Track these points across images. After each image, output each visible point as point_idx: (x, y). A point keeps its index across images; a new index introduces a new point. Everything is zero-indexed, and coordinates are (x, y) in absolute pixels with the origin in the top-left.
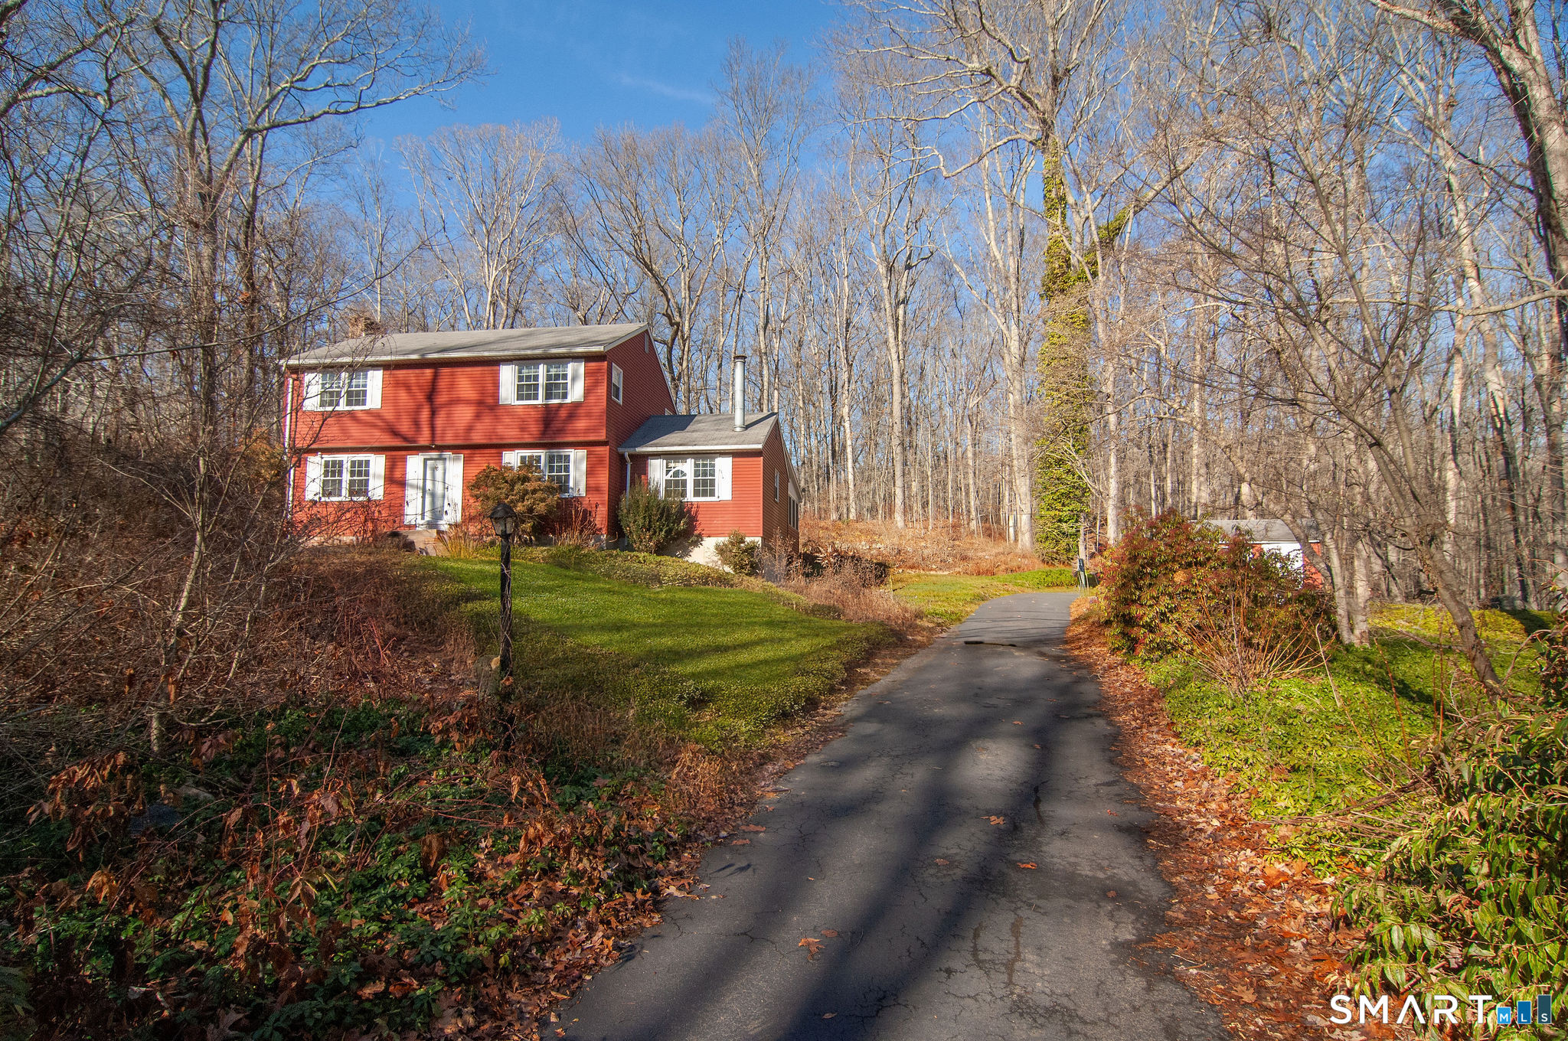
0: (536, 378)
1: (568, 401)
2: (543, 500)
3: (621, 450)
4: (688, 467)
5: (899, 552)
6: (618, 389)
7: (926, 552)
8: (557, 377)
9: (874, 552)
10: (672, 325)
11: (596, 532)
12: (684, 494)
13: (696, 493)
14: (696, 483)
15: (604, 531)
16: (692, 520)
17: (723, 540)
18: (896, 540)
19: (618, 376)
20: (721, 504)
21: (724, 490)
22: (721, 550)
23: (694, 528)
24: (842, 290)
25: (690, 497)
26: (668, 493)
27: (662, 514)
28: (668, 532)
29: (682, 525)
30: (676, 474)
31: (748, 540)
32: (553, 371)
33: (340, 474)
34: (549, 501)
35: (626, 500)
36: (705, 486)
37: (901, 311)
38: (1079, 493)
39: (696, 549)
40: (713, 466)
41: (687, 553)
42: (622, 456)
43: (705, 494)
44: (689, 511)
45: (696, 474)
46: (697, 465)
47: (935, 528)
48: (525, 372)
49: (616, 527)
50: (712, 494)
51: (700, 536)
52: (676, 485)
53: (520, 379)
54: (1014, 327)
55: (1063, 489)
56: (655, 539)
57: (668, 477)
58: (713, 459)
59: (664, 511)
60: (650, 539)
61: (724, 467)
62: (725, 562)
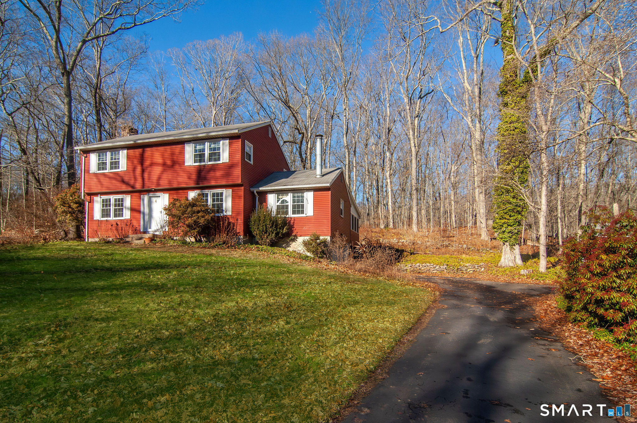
0: (204, 150)
1: (221, 162)
2: (203, 217)
3: (252, 189)
4: (289, 198)
5: (414, 244)
6: (250, 156)
7: (428, 244)
8: (214, 149)
9: (399, 244)
10: (300, 134)
11: (236, 234)
12: (287, 213)
13: (294, 213)
14: (294, 207)
15: (242, 233)
16: (291, 228)
17: (307, 238)
18: (412, 238)
19: (249, 148)
20: (308, 218)
21: (309, 210)
22: (306, 244)
23: (292, 231)
24: (386, 113)
25: (290, 214)
26: (278, 212)
27: (273, 224)
28: (277, 234)
29: (285, 230)
30: (283, 202)
31: (321, 238)
32: (213, 146)
33: (110, 206)
34: (206, 217)
35: (254, 217)
36: (299, 208)
37: (416, 122)
38: (519, 209)
39: (294, 243)
40: (303, 197)
41: (288, 246)
42: (253, 193)
43: (298, 212)
44: (290, 222)
45: (294, 201)
46: (294, 197)
47: (433, 232)
48: (198, 147)
49: (248, 231)
50: (303, 212)
51: (296, 236)
52: (283, 208)
53: (196, 151)
54: (478, 125)
55: (509, 207)
56: (269, 237)
57: (278, 204)
58: (303, 193)
59: (274, 223)
60: (267, 237)
61: (309, 197)
62: (308, 250)
